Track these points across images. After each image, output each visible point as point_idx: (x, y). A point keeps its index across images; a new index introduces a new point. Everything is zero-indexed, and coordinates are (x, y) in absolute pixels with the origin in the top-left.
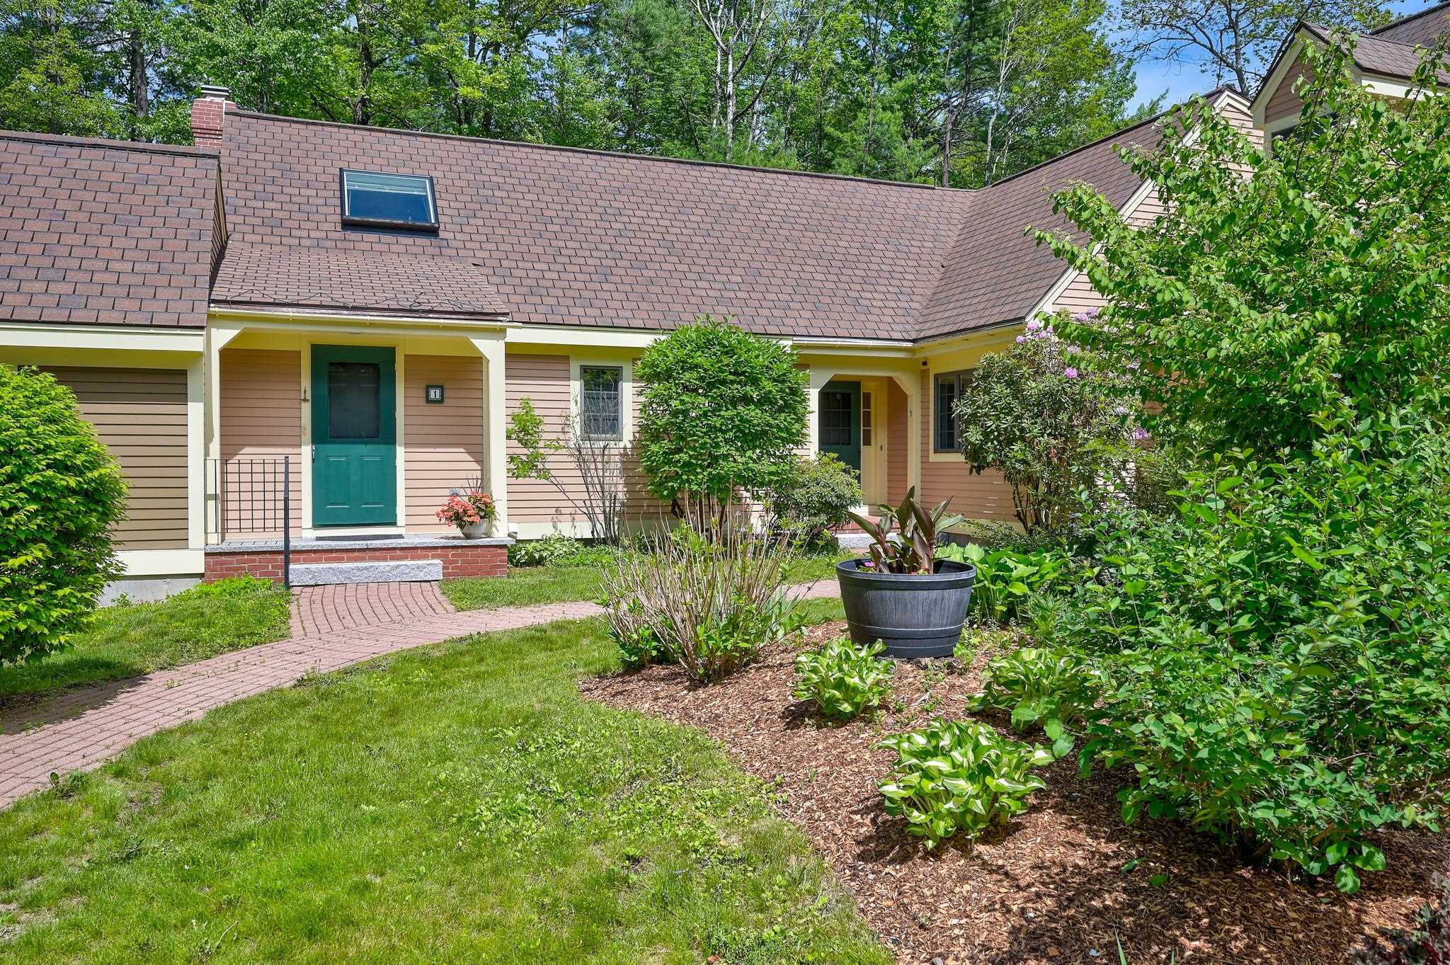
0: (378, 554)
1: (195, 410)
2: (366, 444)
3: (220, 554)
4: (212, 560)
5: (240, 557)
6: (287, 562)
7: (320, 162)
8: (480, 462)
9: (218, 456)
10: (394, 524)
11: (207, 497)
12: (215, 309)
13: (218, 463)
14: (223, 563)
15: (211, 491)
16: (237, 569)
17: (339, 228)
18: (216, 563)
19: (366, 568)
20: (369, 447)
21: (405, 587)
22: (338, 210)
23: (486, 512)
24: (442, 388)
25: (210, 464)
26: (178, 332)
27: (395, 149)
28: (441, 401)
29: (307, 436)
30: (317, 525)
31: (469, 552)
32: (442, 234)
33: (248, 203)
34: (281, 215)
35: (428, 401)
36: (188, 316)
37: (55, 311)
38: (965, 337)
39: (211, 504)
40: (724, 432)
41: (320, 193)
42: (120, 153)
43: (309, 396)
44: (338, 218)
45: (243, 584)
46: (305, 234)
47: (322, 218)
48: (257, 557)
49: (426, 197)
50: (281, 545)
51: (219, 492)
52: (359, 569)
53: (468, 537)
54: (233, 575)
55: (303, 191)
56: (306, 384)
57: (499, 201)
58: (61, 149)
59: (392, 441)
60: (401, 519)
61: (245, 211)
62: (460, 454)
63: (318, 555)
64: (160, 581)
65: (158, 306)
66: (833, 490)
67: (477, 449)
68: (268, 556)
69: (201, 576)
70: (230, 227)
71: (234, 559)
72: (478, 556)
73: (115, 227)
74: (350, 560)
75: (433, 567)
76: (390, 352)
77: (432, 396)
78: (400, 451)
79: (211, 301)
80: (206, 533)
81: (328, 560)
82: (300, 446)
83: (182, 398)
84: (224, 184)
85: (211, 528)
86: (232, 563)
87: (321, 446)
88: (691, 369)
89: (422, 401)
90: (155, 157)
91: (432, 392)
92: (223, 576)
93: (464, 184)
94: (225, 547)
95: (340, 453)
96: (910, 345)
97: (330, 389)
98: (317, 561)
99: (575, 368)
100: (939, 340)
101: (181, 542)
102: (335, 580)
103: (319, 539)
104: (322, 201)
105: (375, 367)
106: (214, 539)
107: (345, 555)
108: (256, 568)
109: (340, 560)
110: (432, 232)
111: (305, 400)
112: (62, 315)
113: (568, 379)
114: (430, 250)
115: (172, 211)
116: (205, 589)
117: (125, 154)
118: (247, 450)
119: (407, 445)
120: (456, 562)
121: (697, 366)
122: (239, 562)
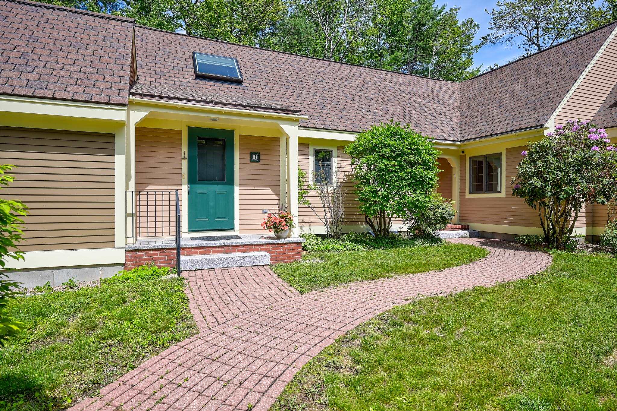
0: (230, 248)
1: (119, 160)
2: (218, 184)
3: (136, 251)
4: (130, 254)
5: (148, 252)
6: (178, 255)
7: (182, 50)
8: (278, 195)
9: (134, 190)
10: (233, 229)
11: (127, 215)
12: (132, 98)
13: (134, 193)
14: (138, 256)
15: (130, 211)
16: (146, 260)
17: (194, 78)
18: (132, 256)
19: (226, 259)
20: (220, 186)
21: (250, 269)
22: (193, 70)
23: (289, 223)
24: (259, 154)
25: (129, 194)
26: (109, 107)
27: (217, 48)
28: (258, 161)
29: (185, 179)
30: (190, 230)
31: (281, 247)
32: (243, 84)
33: (148, 64)
34: (165, 70)
35: (252, 161)
36: (115, 98)
37: (24, 89)
38: (498, 137)
39: (130, 219)
40: (406, 180)
41: (183, 63)
42: (76, 15)
43: (186, 156)
44: (193, 74)
45: (151, 273)
46: (177, 79)
47: (185, 73)
48: (158, 252)
49: (234, 68)
50: (172, 244)
51: (134, 212)
52: (222, 259)
53: (279, 238)
54: (143, 264)
55: (175, 61)
56: (185, 149)
57: (268, 72)
58: (40, 9)
59: (231, 183)
60: (237, 227)
61: (146, 67)
62: (268, 191)
63: (195, 250)
64: (96, 269)
65: (97, 91)
66: (447, 211)
67: (277, 188)
68: (165, 251)
69: (124, 264)
70: (139, 74)
71: (144, 253)
72: (286, 249)
73: (70, 48)
74: (214, 253)
75: (264, 257)
76: (231, 133)
77: (254, 158)
78: (236, 188)
79: (131, 94)
80: (126, 237)
81: (201, 253)
82: (181, 185)
83: (112, 152)
84: (136, 42)
85: (130, 234)
86: (143, 256)
87: (193, 186)
88: (386, 147)
89: (248, 161)
90: (97, 19)
91: (254, 156)
92: (138, 265)
93: (251, 64)
94: (138, 246)
95: (203, 189)
96: (459, 143)
97: (198, 153)
98: (195, 254)
99: (311, 150)
100: (479, 140)
101: (110, 243)
102: (207, 266)
103: (193, 239)
104: (184, 66)
105: (224, 141)
106: (131, 241)
107: (211, 250)
108: (158, 259)
109: (209, 253)
110: (239, 82)
111: (184, 159)
112: (29, 92)
113: (308, 155)
114: (239, 91)
115: (106, 44)
116: (126, 275)
117: (79, 15)
118: (150, 187)
119: (240, 185)
120: (274, 252)
121: (390, 145)
122: (147, 255)
